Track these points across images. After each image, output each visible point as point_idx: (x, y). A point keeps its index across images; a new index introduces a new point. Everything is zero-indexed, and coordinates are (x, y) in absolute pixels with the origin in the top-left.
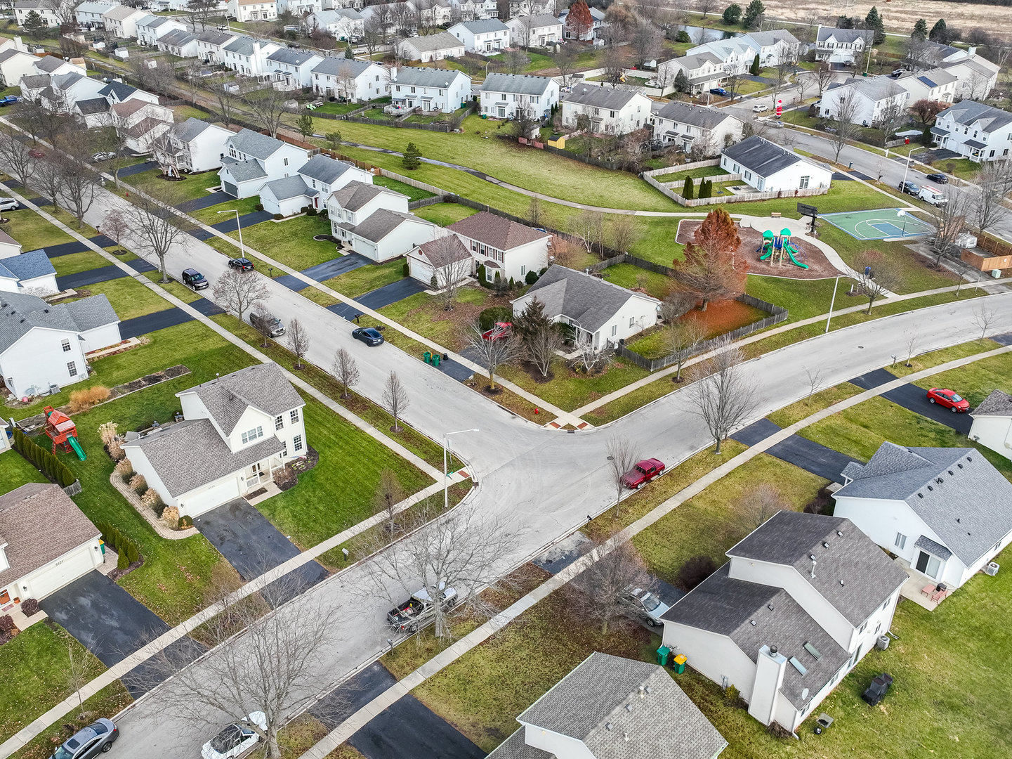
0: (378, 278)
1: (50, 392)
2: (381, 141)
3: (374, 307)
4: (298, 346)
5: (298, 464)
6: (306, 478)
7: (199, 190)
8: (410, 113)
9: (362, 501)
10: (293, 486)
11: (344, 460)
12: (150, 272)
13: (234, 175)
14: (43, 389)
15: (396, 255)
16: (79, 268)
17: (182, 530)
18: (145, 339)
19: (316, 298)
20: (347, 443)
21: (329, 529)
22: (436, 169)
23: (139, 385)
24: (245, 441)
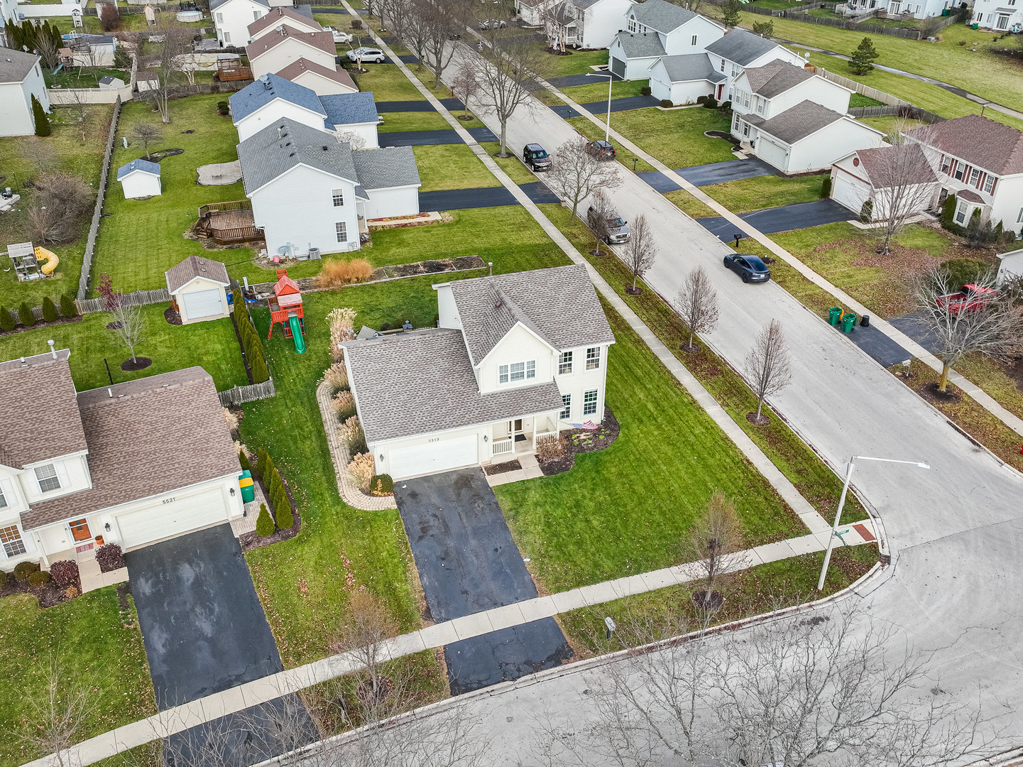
0: (782, 194)
1: (309, 257)
2: (823, 41)
3: (765, 231)
4: (638, 259)
5: (582, 436)
6: (588, 464)
7: (581, 67)
8: (869, 14)
9: (668, 530)
10: (563, 470)
11: (657, 450)
12: (488, 143)
13: (626, 49)
14: (301, 251)
15: (816, 168)
16: (414, 127)
17: (374, 495)
18: (448, 216)
19: (685, 205)
20: (671, 422)
21: (596, 565)
22: (894, 78)
23: (415, 270)
24: (504, 378)
